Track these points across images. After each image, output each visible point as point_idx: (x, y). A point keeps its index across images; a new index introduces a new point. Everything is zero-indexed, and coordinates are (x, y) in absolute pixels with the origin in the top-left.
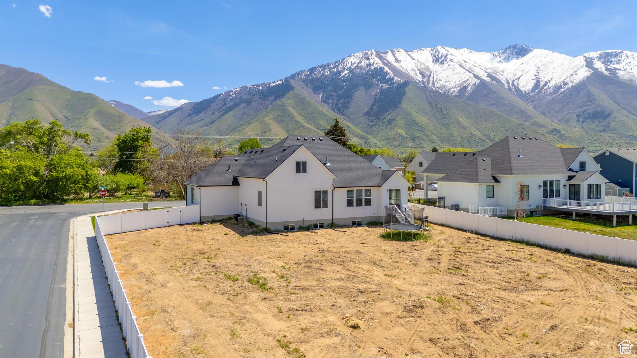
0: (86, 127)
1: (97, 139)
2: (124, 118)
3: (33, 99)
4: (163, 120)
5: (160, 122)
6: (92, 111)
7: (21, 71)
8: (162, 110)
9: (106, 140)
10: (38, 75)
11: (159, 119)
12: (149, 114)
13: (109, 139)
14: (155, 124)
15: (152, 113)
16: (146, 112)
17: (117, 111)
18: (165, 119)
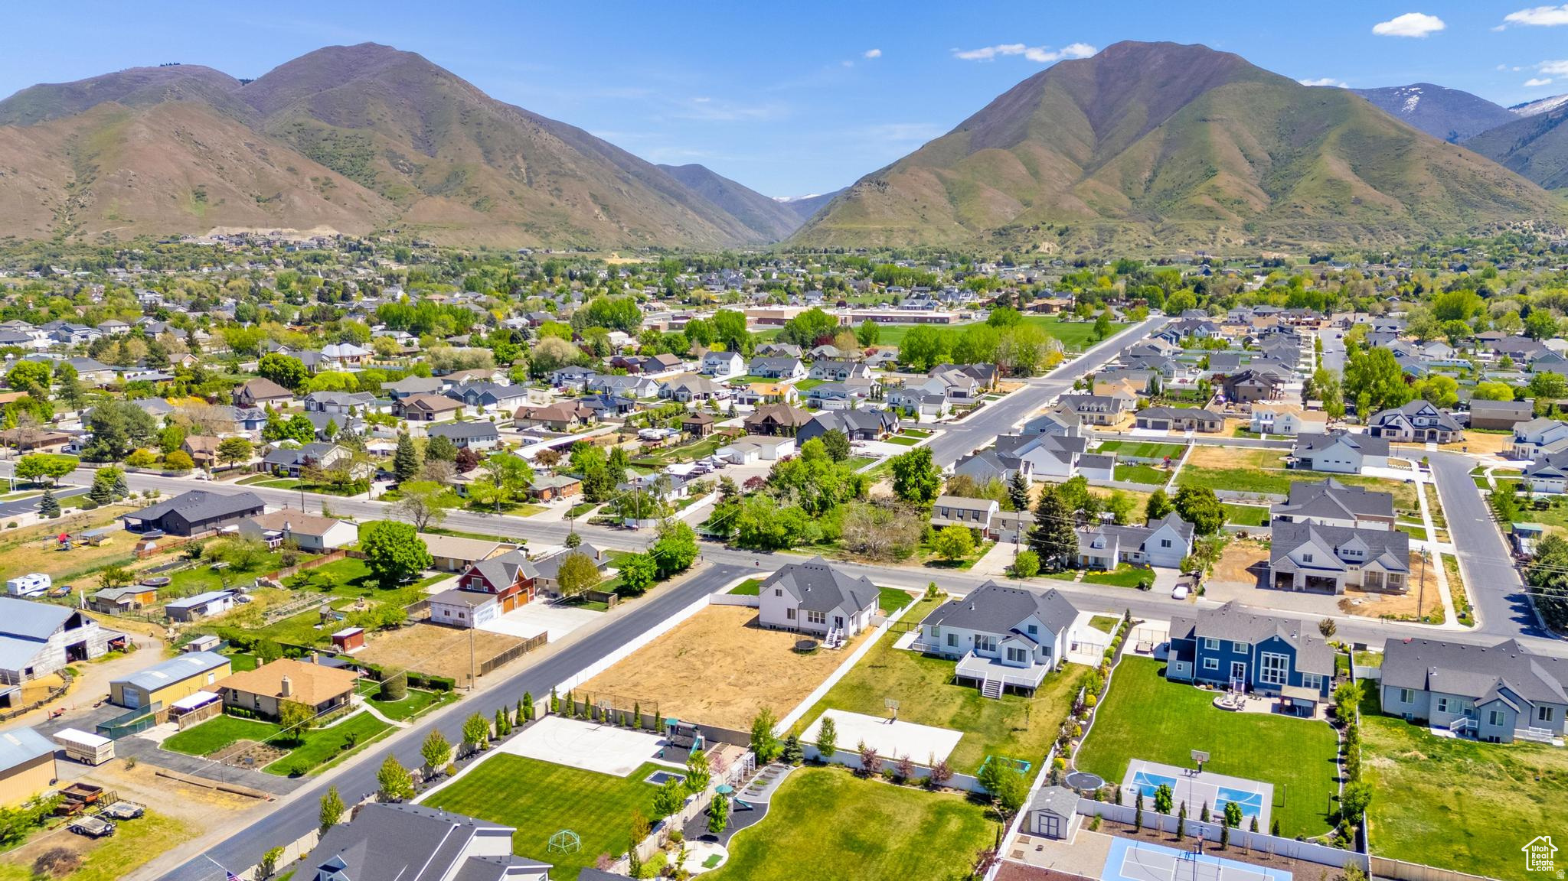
0: (1310, 178)
1: (1332, 207)
2: (1412, 146)
3: (1209, 117)
4: (1543, 133)
5: (1532, 139)
6: (1333, 136)
7: (1198, 53)
8: (1560, 97)
9: (1354, 209)
10: (1229, 56)
11: (1533, 131)
12: (1517, 111)
13: (1364, 204)
14: (1519, 144)
15: (1526, 108)
16: (1505, 106)
17: (1399, 129)
18: (1551, 128)
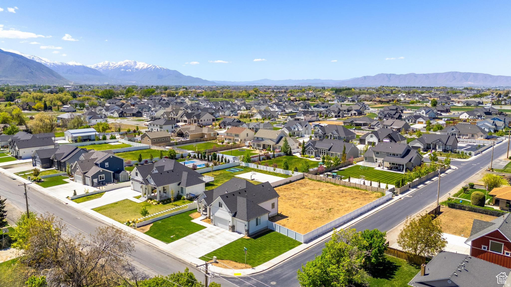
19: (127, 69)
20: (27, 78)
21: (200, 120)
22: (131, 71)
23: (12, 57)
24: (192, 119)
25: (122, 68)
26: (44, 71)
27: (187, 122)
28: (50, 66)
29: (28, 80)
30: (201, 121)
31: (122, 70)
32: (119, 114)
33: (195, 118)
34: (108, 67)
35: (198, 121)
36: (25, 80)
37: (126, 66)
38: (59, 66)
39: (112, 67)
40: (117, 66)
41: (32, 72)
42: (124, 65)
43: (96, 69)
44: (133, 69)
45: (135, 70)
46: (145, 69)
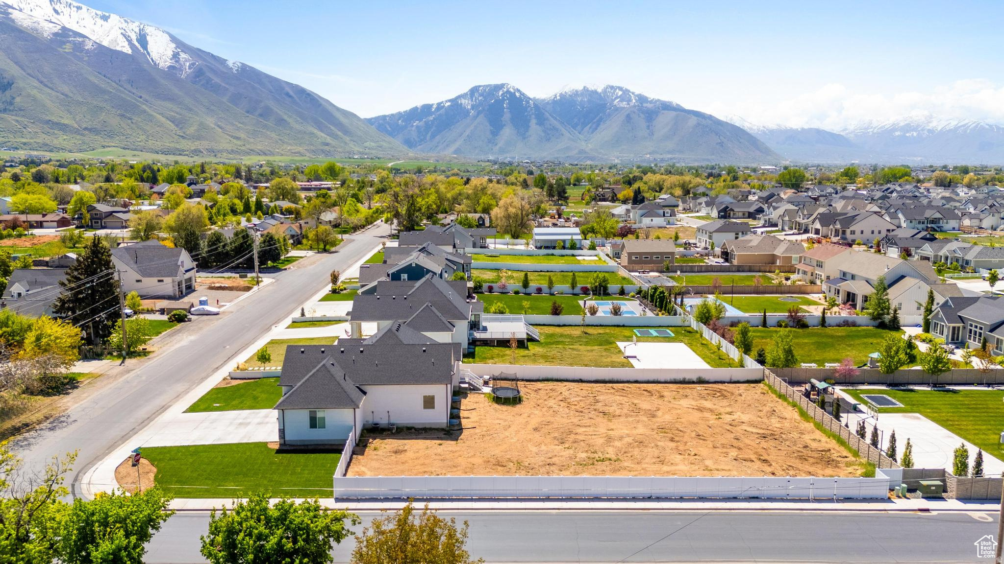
19: (908, 132)
20: (713, 154)
21: (848, 231)
22: (918, 135)
23: (696, 118)
24: (831, 227)
25: (896, 130)
26: (741, 140)
27: (819, 234)
28: (756, 131)
29: (713, 157)
30: (853, 232)
31: (897, 133)
32: (719, 212)
33: (838, 226)
34: (867, 128)
35: (844, 232)
36: (710, 157)
37: (907, 125)
38: (772, 132)
39: (875, 128)
40: (886, 127)
41: (721, 144)
42: (902, 124)
43: (842, 133)
44: (923, 130)
45: (926, 132)
46: (950, 130)
